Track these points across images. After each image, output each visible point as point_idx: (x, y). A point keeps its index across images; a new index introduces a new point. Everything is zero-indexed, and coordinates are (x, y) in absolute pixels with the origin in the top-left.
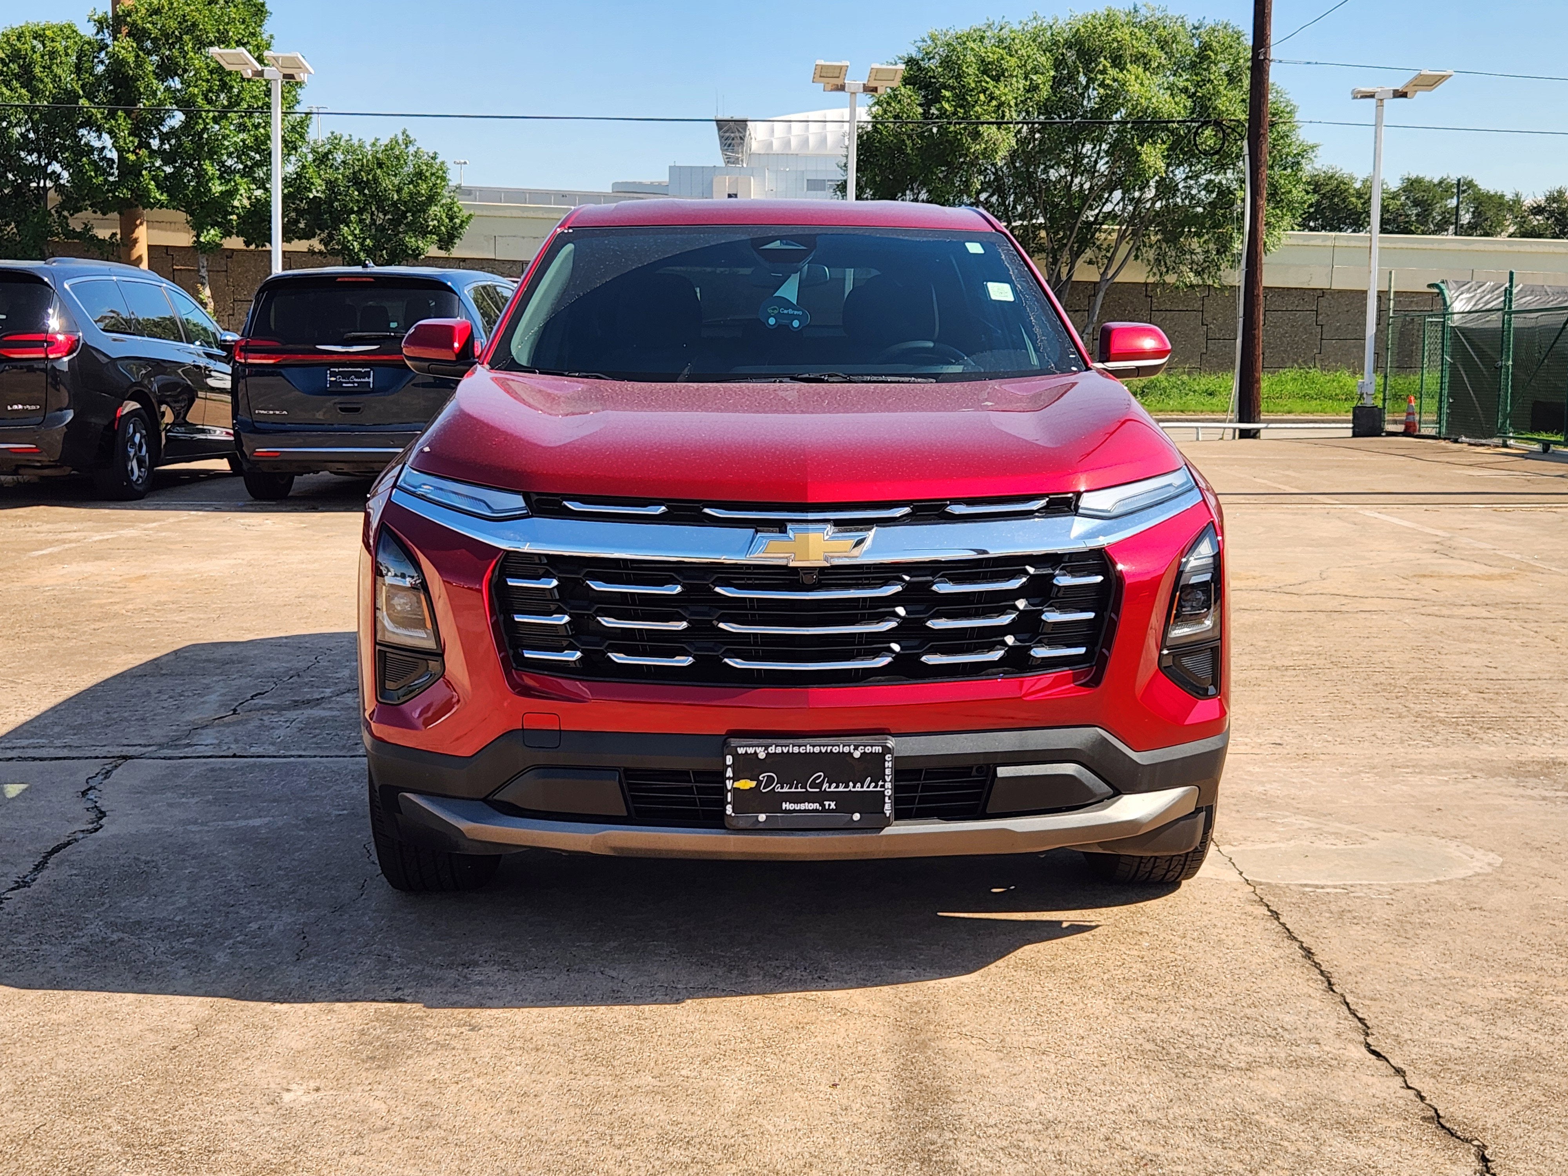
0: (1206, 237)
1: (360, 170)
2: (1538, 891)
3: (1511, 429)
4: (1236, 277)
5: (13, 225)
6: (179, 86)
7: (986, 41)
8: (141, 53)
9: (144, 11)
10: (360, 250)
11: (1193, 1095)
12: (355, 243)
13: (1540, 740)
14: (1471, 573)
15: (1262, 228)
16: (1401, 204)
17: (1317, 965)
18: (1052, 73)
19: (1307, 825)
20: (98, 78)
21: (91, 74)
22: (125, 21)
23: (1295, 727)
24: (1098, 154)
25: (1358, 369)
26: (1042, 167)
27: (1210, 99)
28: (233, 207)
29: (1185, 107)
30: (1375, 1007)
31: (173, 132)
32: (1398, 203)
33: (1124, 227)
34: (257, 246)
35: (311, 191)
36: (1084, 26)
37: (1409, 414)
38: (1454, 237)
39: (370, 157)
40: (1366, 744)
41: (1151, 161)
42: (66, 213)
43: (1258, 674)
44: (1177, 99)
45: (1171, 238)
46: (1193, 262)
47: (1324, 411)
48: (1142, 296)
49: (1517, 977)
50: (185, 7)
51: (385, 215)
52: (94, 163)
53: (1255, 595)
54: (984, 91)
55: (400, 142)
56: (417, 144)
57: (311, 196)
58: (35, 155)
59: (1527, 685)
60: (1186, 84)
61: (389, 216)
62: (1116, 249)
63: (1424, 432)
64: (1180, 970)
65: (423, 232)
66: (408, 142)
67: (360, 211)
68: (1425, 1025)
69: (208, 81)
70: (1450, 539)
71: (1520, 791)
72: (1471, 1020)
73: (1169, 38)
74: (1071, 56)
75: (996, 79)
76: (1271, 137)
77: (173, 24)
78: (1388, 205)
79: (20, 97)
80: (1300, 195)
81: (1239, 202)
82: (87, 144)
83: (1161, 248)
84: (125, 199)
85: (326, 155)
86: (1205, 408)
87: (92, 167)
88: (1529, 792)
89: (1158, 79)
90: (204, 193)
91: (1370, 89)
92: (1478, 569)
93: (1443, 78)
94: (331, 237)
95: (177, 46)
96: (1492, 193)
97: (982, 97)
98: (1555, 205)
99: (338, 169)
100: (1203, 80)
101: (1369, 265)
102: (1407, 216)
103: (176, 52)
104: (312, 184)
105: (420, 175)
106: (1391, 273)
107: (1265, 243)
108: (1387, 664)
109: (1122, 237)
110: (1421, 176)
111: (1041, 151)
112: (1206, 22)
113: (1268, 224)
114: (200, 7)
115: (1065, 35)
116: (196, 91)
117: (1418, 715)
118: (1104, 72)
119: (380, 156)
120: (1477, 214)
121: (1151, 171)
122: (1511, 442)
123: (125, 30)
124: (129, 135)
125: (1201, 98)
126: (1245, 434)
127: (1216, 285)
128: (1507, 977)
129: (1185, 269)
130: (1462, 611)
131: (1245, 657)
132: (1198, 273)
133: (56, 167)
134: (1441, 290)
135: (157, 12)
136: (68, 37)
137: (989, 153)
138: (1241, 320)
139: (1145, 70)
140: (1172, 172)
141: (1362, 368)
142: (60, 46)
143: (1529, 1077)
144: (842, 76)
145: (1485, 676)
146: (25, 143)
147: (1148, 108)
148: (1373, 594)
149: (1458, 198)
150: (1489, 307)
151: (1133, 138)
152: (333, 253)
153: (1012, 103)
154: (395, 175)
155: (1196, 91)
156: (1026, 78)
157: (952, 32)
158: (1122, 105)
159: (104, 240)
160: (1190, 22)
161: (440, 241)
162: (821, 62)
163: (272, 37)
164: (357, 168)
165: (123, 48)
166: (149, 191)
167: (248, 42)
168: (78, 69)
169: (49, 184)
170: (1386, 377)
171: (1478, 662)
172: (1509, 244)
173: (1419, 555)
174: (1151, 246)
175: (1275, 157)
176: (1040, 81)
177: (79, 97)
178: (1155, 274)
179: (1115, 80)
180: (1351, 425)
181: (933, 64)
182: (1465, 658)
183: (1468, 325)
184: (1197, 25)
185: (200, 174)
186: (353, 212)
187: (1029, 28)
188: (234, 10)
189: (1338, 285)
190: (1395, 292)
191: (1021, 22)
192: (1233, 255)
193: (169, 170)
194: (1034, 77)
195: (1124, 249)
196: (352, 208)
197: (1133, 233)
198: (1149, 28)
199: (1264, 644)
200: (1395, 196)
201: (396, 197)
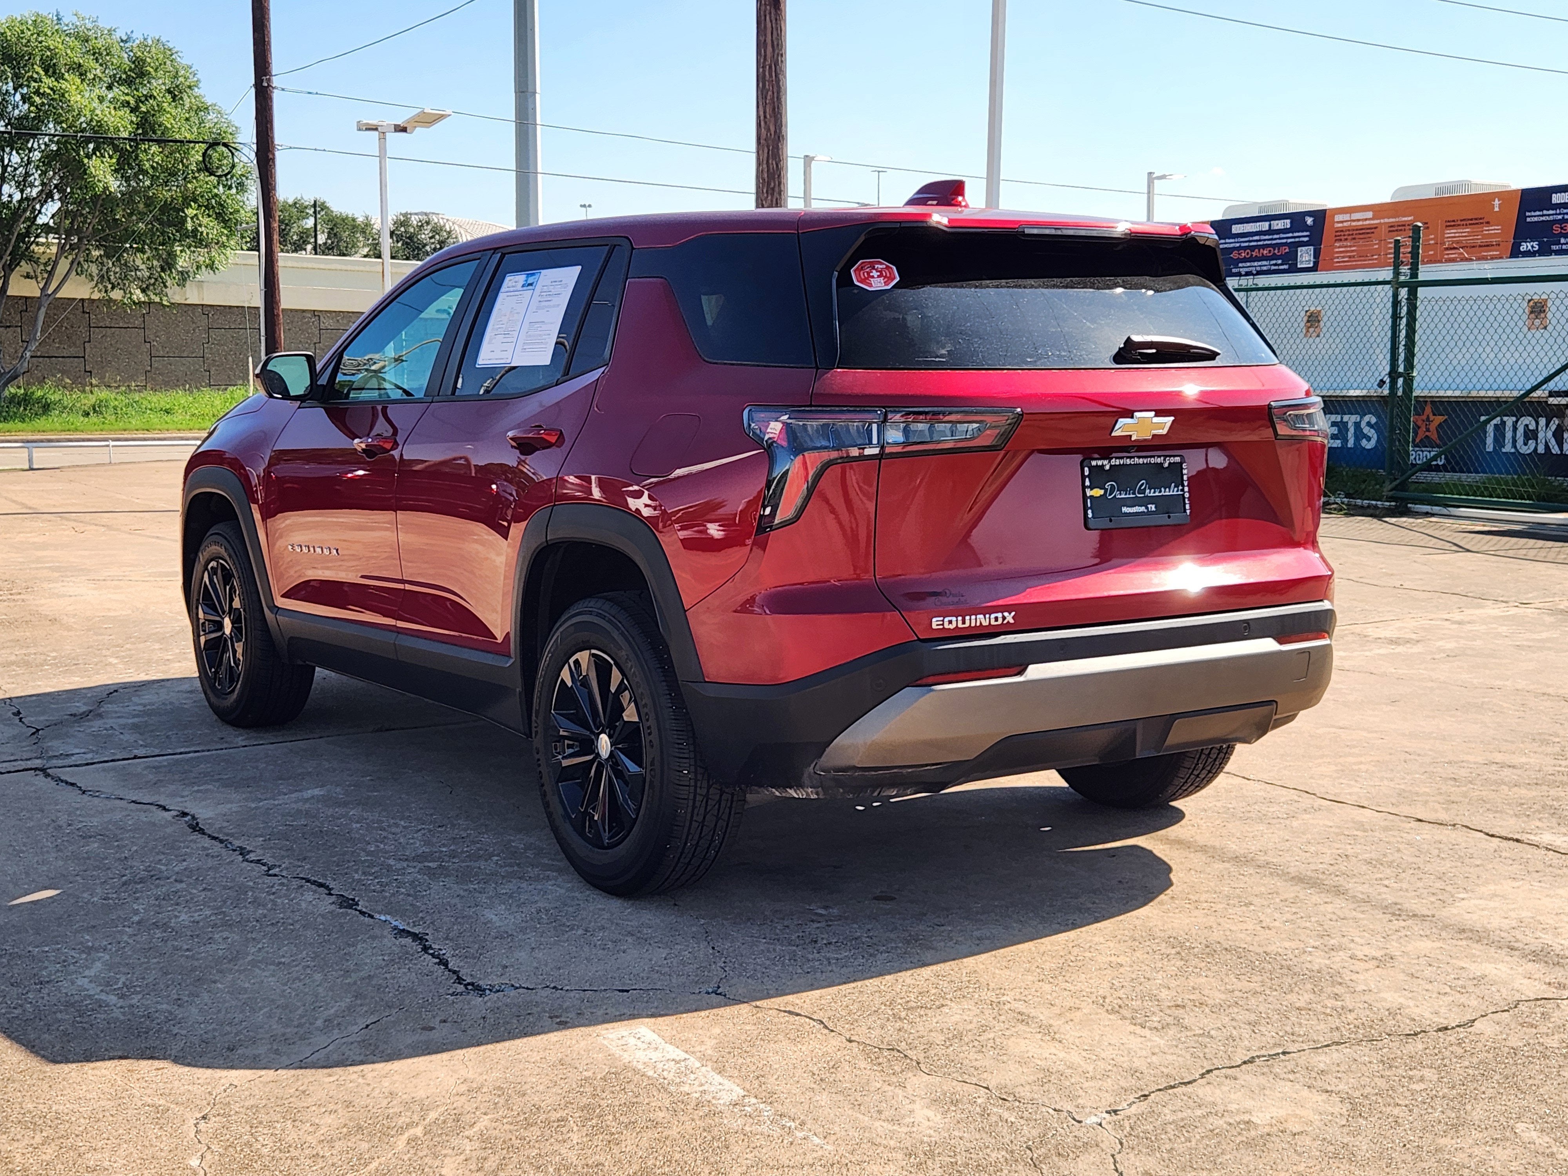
0: (149, 253)
27: (154, 115)
29: (130, 122)
33: (62, 241)
36: (11, 30)
38: (312, 256)
41: (100, 174)
44: (121, 113)
45: (113, 253)
46: (138, 278)
48: (80, 312)
60: (126, 98)
62: (56, 263)
73: (102, 50)
83: (103, 264)
89: (96, 91)
91: (374, 122)
93: (442, 117)
96: (344, 215)
98: (402, 229)
100: (144, 95)
109: (61, 251)
112: (134, 36)
118: (38, 80)
120: (331, 234)
121: (101, 185)
125: (145, 113)
127: (164, 303)
129: (131, 286)
132: (143, 291)
139: (83, 81)
147: (91, 120)
149: (315, 218)
151: (77, 151)
155: (139, 106)
160: (121, 34)
172: (364, 264)
174: (92, 262)
178: (99, 290)
179: (52, 89)
184: (124, 38)
195: (64, 265)
198: (81, 38)
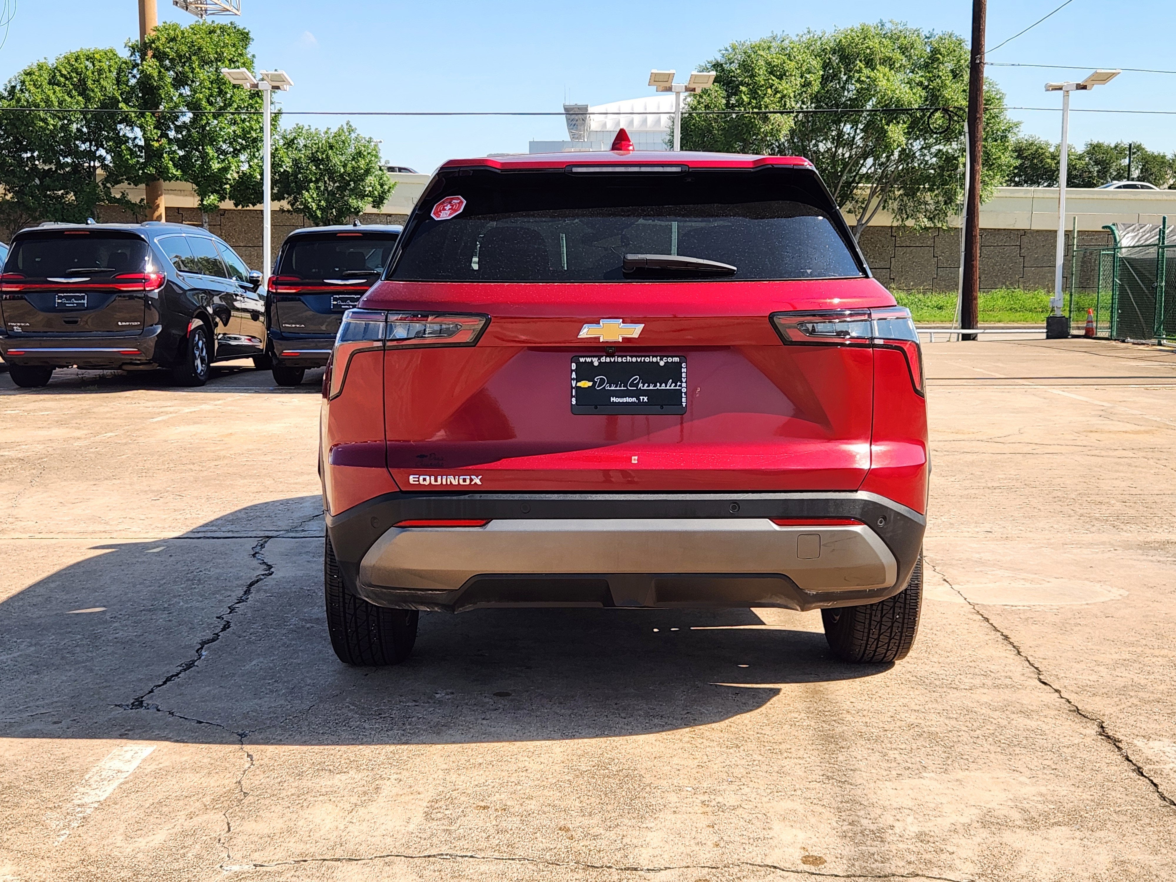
0: (936, 192)
1: (317, 151)
2: (1149, 608)
3: (1164, 332)
4: (959, 222)
5: (72, 194)
6: (189, 93)
7: (772, 49)
8: (162, 70)
9: (164, 40)
10: (317, 209)
11: (939, 700)
12: (313, 204)
13: (1161, 530)
14: (1124, 429)
15: (979, 186)
16: (1086, 164)
17: (1011, 643)
18: (821, 73)
19: (1007, 575)
20: (132, 88)
21: (127, 85)
22: (150, 46)
23: (1000, 523)
24: (855, 132)
25: (1050, 289)
26: (814, 142)
27: (939, 90)
28: (227, 179)
29: (921, 96)
30: (1045, 662)
31: (185, 125)
32: (1083, 162)
33: (875, 185)
34: (243, 207)
35: (282, 166)
36: (845, 38)
37: (1089, 322)
39: (324, 142)
40: (1047, 532)
41: (895, 136)
42: (108, 185)
43: (977, 492)
44: (914, 91)
45: (911, 193)
46: (926, 210)
47: (1026, 320)
48: (888, 236)
49: (1131, 649)
50: (194, 36)
51: (334, 184)
52: (129, 149)
53: (974, 443)
54: (771, 87)
55: (345, 130)
56: (358, 132)
57: (282, 170)
58: (88, 143)
59: (1156, 498)
60: (921, 79)
61: (337, 184)
62: (869, 201)
63: (1099, 335)
64: (930, 645)
65: (362, 196)
66: (351, 130)
67: (317, 181)
68: (1074, 671)
69: (209, 89)
70: (1111, 408)
71: (1144, 557)
72: (1101, 668)
73: (908, 45)
74: (835, 59)
75: (780, 78)
76: (985, 117)
77: (185, 48)
78: (1076, 164)
79: (77, 103)
80: (1007, 160)
81: (961, 166)
82: (124, 136)
83: (903, 201)
84: (151, 175)
85: (292, 141)
86: (936, 319)
87: (129, 152)
88: (1150, 558)
89: (900, 76)
90: (207, 170)
91: (1059, 84)
92: (1129, 427)
93: (1113, 75)
94: (296, 199)
95: (187, 64)
96: (1156, 154)
97: (769, 91)
99: (300, 150)
100: (934, 76)
101: (1059, 211)
102: (1090, 172)
103: (187, 69)
104: (283, 161)
105: (359, 154)
106: (1075, 218)
107: (981, 196)
108: (1062, 486)
109: (873, 193)
110: (1101, 142)
111: (812, 131)
112: (935, 33)
113: (983, 182)
114: (204, 36)
115: (831, 45)
116: (201, 96)
117: (1082, 515)
118: (860, 71)
119: (331, 141)
120: (1144, 169)
121: (895, 144)
122: (1164, 342)
123: (150, 53)
124: (154, 128)
125: (932, 89)
126: (966, 337)
127: (944, 228)
128: (1124, 649)
129: (921, 216)
130: (1116, 453)
131: (968, 482)
132: (930, 219)
133: (102, 152)
134: (1112, 231)
135: (173, 40)
136: (111, 59)
137: (774, 133)
138: (963, 254)
139: (891, 69)
140: (911, 144)
141: (1054, 287)
142: (105, 65)
143: (1132, 694)
144: (670, 80)
145: (1128, 492)
146: (80, 136)
147: (893, 97)
148: (1055, 443)
149: (1130, 158)
150: (1148, 243)
151: (881, 120)
152: (297, 211)
153: (792, 95)
154: (342, 155)
155: (929, 85)
156: (802, 77)
157: (748, 43)
158: (874, 95)
159: (136, 204)
160: (925, 33)
161: (373, 202)
162: (655, 71)
163: (254, 56)
164: (314, 150)
165: (150, 66)
166: (168, 169)
167: (237, 61)
168: (118, 82)
169: (97, 164)
170: (1071, 295)
171: (1124, 484)
172: (1167, 194)
173: (1089, 419)
174: (895, 199)
175: (988, 132)
176: (812, 79)
177: (119, 102)
178: (898, 220)
179: (868, 77)
180: (1045, 330)
181: (734, 67)
182: (1115, 482)
183: (1132, 256)
184: (928, 35)
185: (204, 156)
186: (311, 181)
187: (804, 39)
188: (228, 37)
189: (1034, 227)
190: (1078, 232)
191: (798, 35)
192: (957, 205)
193: (181, 153)
194: (808, 76)
195: (875, 201)
196: (311, 179)
197: (882, 190)
198: (894, 38)
199: (981, 473)
200: (1081, 158)
201: (342, 170)
